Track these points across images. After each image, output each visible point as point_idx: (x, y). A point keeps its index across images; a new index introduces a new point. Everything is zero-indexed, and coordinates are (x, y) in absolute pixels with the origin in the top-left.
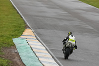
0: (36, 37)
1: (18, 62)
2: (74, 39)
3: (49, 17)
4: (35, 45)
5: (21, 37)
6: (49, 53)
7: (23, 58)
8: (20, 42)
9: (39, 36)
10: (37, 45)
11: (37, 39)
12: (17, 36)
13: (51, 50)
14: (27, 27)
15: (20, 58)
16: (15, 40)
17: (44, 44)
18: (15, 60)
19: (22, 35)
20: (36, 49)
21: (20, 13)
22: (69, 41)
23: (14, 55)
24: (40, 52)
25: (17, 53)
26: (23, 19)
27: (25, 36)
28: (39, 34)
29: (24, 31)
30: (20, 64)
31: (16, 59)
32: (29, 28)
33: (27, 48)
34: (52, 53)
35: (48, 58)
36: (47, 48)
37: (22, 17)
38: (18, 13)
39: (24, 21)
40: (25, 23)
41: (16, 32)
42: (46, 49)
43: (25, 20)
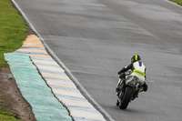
0: (47, 51)
1: (14, 96)
2: (143, 71)
3: (71, 14)
4: (45, 65)
5: (19, 50)
6: (71, 79)
7: (22, 90)
8: (18, 60)
9: (53, 49)
10: (49, 65)
11: (50, 54)
12: (12, 49)
13: (75, 74)
14: (30, 32)
15: (18, 89)
16: (9, 57)
17: (61, 63)
18: (8, 92)
19: (20, 46)
20: (47, 72)
21: (17, 6)
22: (133, 74)
23: (6, 83)
24: (54, 78)
25: (12, 79)
26: (23, 18)
27: (27, 48)
28: (53, 46)
29: (24, 40)
30: (17, 99)
31: (11, 91)
32: (34, 33)
33: (30, 70)
34: (76, 80)
35: (70, 89)
36: (68, 70)
37: (21, 14)
38: (14, 6)
39: (25, 21)
40: (27, 25)
41: (11, 42)
42: (66, 72)
43: (27, 19)
